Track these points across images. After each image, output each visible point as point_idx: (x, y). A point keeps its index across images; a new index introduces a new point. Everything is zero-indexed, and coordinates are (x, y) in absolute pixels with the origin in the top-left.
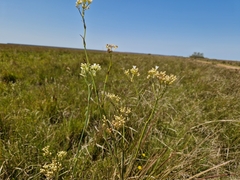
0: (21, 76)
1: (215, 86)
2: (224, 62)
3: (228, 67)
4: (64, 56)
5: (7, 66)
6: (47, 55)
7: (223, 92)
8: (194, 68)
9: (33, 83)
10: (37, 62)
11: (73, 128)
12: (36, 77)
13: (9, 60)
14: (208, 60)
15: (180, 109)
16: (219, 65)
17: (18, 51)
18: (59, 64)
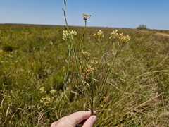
0: (16, 46)
1: (155, 49)
2: (161, 31)
3: (164, 35)
4: (45, 31)
5: (6, 39)
6: (34, 31)
7: (160, 53)
8: (139, 37)
9: (25, 51)
10: (27, 36)
11: (55, 81)
12: (27, 47)
13: (7, 35)
14: (150, 30)
15: (129, 66)
16: (158, 34)
17: (13, 29)
18: (42, 37)
